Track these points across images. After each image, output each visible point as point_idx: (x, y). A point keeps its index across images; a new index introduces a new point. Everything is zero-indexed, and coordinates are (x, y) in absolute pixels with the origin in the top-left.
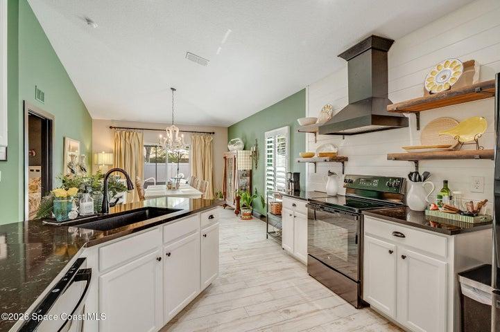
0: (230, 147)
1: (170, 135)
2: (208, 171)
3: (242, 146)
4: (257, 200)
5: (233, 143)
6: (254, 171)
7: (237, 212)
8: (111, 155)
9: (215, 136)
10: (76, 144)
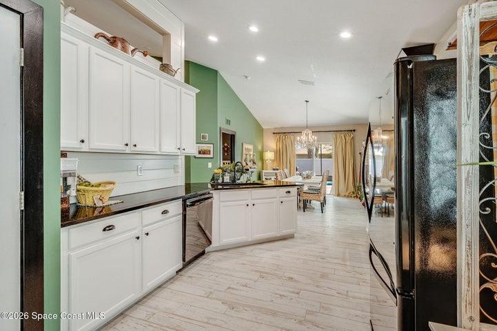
8: (273, 153)
9: (356, 133)
10: (251, 147)
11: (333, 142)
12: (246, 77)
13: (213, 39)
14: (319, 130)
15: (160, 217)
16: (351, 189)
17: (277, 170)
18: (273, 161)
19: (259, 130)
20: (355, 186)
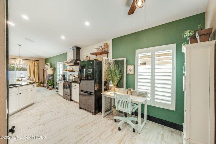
0: (45, 66)
1: (18, 62)
2: (36, 74)
3: (50, 66)
4: (55, 83)
5: (47, 65)
6: (54, 74)
7: (48, 88)
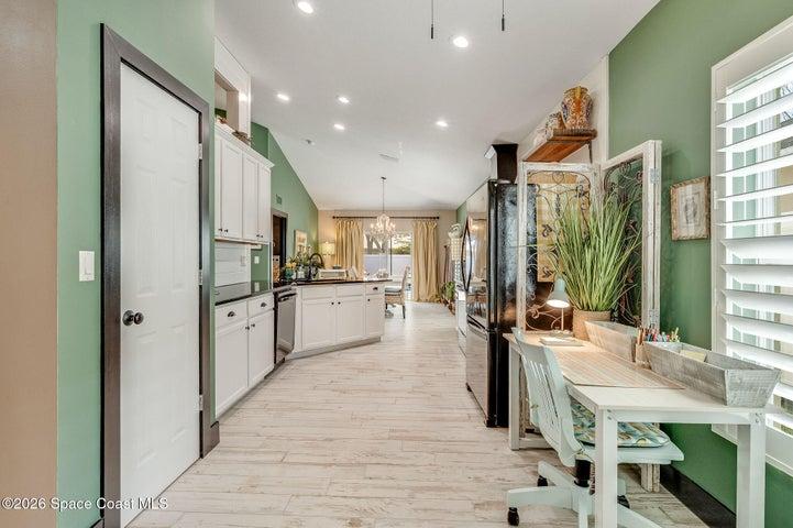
0: (450, 234)
8: (333, 245)
9: (439, 221)
10: (304, 236)
11: (412, 231)
12: (309, 142)
13: (283, 97)
14: (398, 216)
15: (260, 309)
16: (434, 291)
17: (339, 268)
18: (333, 256)
19: (314, 212)
20: (438, 288)
